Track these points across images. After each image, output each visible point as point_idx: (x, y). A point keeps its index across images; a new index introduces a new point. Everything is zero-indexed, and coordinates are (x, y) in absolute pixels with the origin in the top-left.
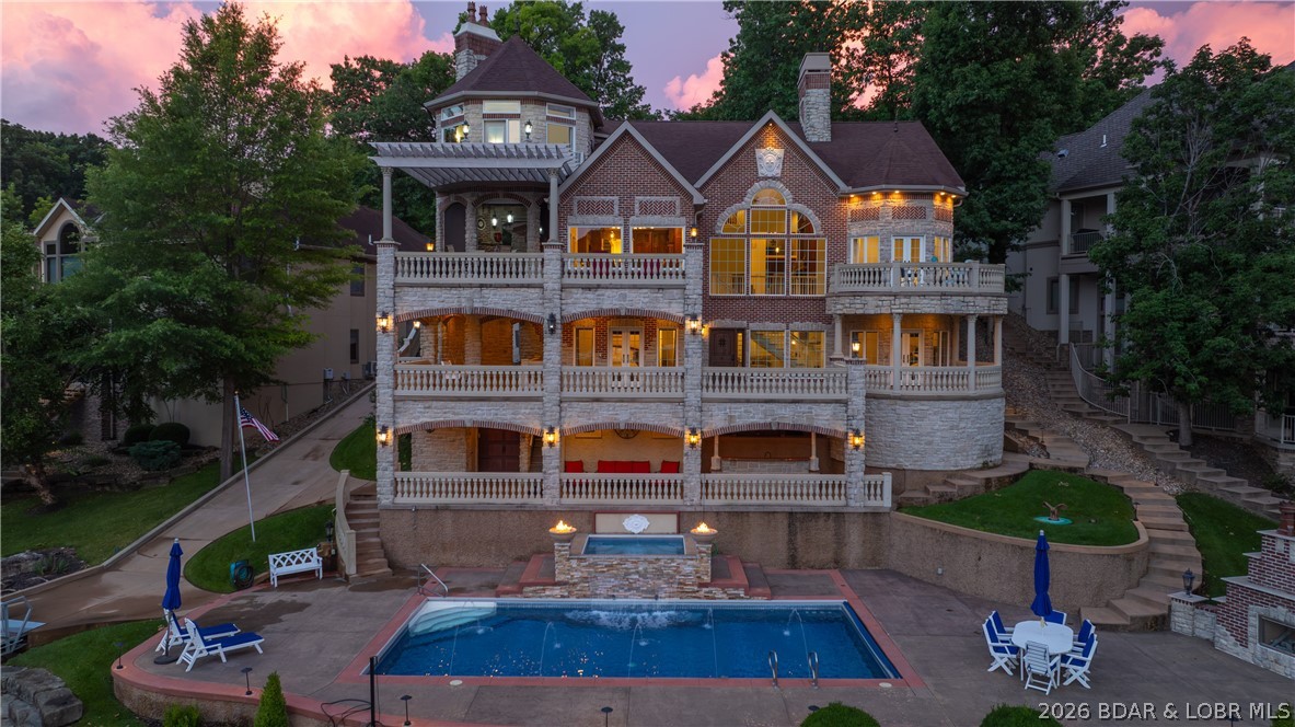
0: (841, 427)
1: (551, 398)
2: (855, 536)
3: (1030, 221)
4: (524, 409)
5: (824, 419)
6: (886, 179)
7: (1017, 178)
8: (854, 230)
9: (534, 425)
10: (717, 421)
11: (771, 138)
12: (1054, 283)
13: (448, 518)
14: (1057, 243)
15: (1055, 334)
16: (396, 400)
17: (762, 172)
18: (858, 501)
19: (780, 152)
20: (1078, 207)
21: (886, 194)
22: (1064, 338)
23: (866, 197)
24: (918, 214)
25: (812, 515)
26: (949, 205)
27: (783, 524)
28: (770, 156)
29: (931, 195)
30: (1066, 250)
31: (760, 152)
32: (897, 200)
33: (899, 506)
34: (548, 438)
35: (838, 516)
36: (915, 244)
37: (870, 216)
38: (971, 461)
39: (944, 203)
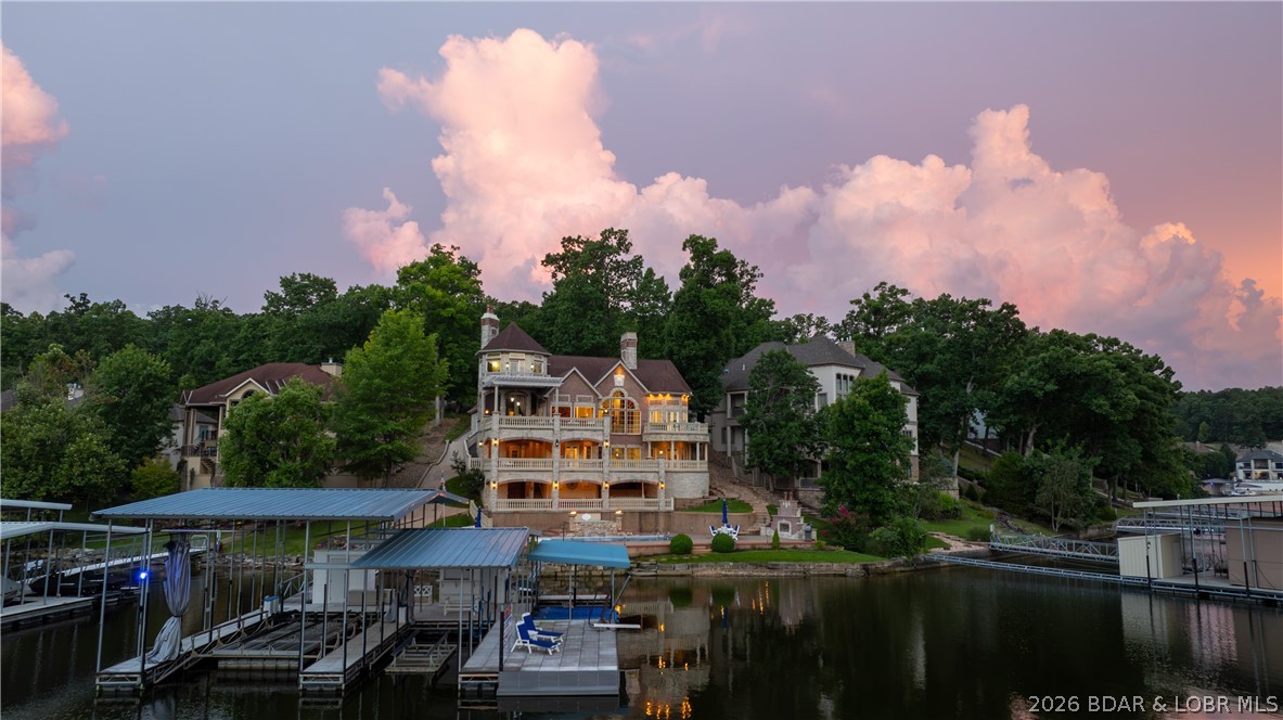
0: (657, 481)
1: (556, 470)
2: (662, 520)
3: (716, 404)
4: (546, 474)
5: (651, 478)
6: (664, 390)
7: (709, 387)
8: (651, 408)
9: (549, 481)
10: (615, 479)
11: (620, 371)
12: (724, 429)
13: (518, 516)
14: (725, 412)
15: (725, 453)
16: (499, 471)
17: (616, 384)
18: (663, 508)
19: (623, 376)
20: (733, 397)
21: (664, 395)
22: (729, 455)
23: (656, 395)
24: (676, 403)
25: (647, 513)
26: (686, 400)
27: (638, 515)
28: (619, 378)
29: (680, 396)
30: (729, 416)
31: (615, 376)
32: (668, 397)
33: (676, 509)
34: (555, 485)
35: (656, 513)
36: (675, 415)
37: (659, 403)
38: (699, 495)
39: (685, 398)
